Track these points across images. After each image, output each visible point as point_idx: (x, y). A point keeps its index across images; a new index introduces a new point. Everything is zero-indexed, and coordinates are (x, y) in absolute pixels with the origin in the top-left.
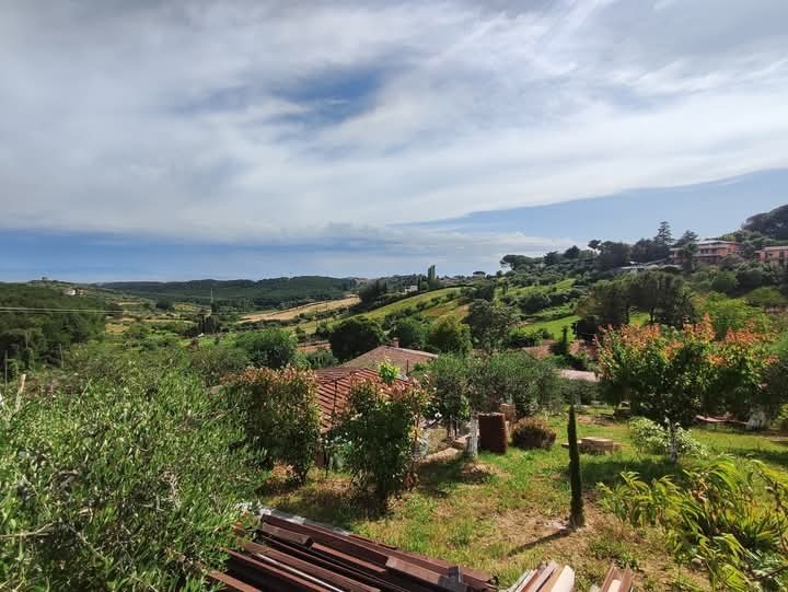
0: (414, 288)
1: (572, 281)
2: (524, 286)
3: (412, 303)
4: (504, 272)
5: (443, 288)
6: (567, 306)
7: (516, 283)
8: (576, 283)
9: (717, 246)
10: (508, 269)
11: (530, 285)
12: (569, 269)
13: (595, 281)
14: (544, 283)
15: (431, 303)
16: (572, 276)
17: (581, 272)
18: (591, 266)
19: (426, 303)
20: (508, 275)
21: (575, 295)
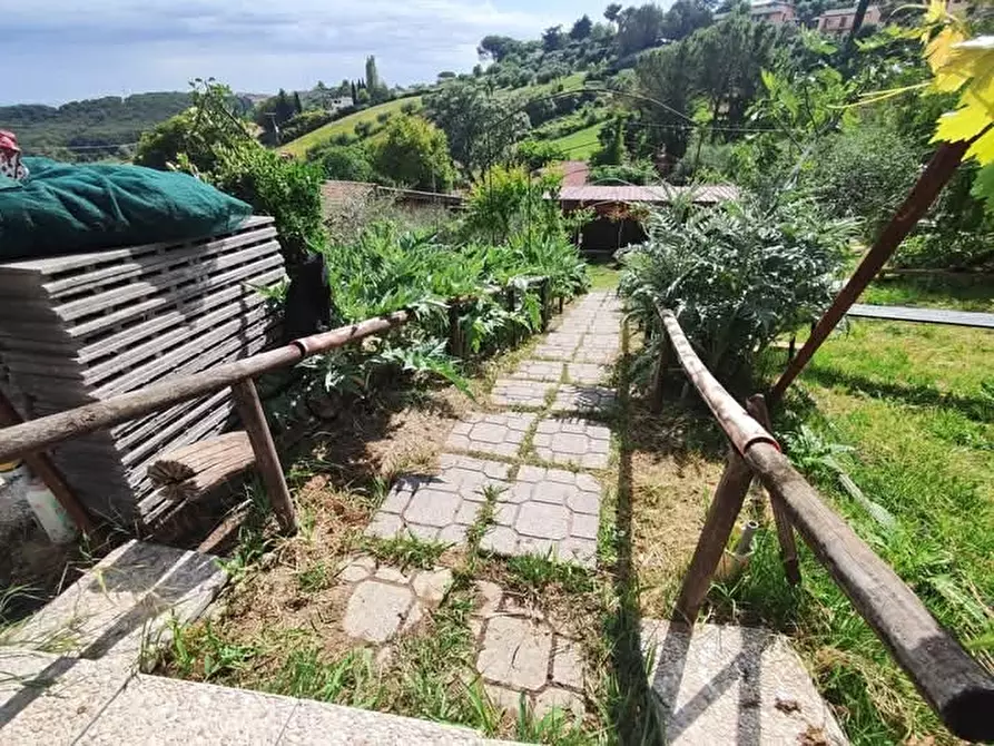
0: (347, 102)
1: (583, 74)
2: (516, 87)
3: (347, 127)
4: (484, 69)
5: (393, 98)
6: (578, 113)
7: (504, 83)
8: (590, 77)
9: (773, 9)
10: (488, 62)
11: (524, 84)
12: (578, 57)
13: (615, 72)
14: (544, 80)
15: (377, 125)
16: (581, 68)
17: (596, 59)
18: (609, 49)
19: (369, 125)
20: (491, 71)
21: (588, 96)
